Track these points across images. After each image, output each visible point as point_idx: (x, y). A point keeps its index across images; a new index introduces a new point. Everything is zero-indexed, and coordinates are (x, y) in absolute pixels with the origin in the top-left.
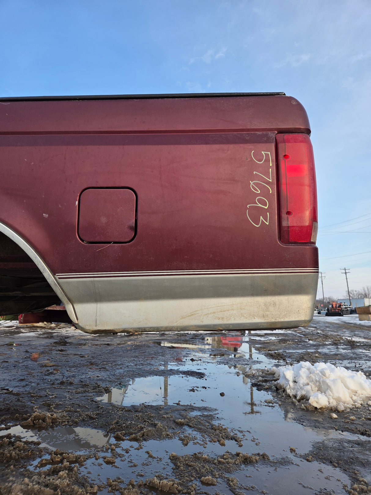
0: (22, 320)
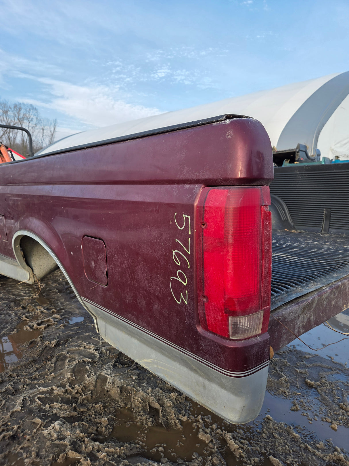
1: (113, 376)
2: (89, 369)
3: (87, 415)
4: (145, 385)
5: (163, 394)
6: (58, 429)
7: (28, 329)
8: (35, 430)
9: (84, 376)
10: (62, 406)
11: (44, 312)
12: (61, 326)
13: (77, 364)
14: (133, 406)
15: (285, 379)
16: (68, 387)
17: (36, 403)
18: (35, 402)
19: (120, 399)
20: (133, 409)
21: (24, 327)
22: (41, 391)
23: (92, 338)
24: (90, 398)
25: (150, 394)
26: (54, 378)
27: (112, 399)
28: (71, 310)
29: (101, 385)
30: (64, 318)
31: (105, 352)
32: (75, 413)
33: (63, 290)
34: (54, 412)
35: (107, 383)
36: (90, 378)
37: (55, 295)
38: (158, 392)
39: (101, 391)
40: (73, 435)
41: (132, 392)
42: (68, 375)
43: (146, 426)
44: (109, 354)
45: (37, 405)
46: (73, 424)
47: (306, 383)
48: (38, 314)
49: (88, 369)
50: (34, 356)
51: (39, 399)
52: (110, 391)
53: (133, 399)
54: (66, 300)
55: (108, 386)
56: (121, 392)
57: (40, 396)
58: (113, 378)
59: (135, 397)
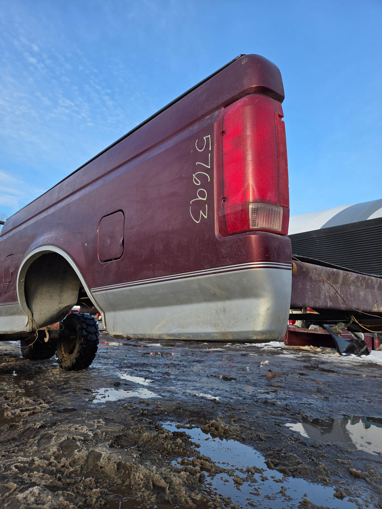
0: (286, 342)
1: (109, 452)
2: (80, 445)
3: (74, 487)
4: (149, 464)
5: (171, 473)
6: (37, 494)
7: (9, 415)
8: (7, 494)
9: (73, 451)
10: (43, 476)
11: (30, 402)
12: (49, 414)
13: (65, 440)
14: (133, 483)
15: (324, 467)
16: (52, 459)
17: (11, 471)
18: (11, 469)
19: (116, 476)
20: (133, 486)
21: (5, 413)
22: (19, 460)
23: (86, 422)
24: (79, 472)
25: (154, 472)
26: (36, 452)
27: (106, 476)
28: (62, 402)
29: (94, 461)
30: (53, 408)
31: (100, 434)
32: (60, 483)
33: (54, 387)
34: (33, 481)
35: (102, 458)
36: (80, 453)
37: (44, 391)
38: (165, 471)
39: (93, 467)
40: (55, 501)
41: (131, 469)
42: (55, 449)
43: (149, 502)
44: (106, 436)
45: (13, 473)
46: (56, 493)
47: (351, 473)
48: (22, 404)
49: (78, 446)
50: (14, 436)
51: (16, 467)
52: (104, 467)
53: (133, 476)
54: (57, 394)
55: (102, 462)
56: (118, 469)
57: (18, 464)
58: (109, 455)
59: (135, 473)
